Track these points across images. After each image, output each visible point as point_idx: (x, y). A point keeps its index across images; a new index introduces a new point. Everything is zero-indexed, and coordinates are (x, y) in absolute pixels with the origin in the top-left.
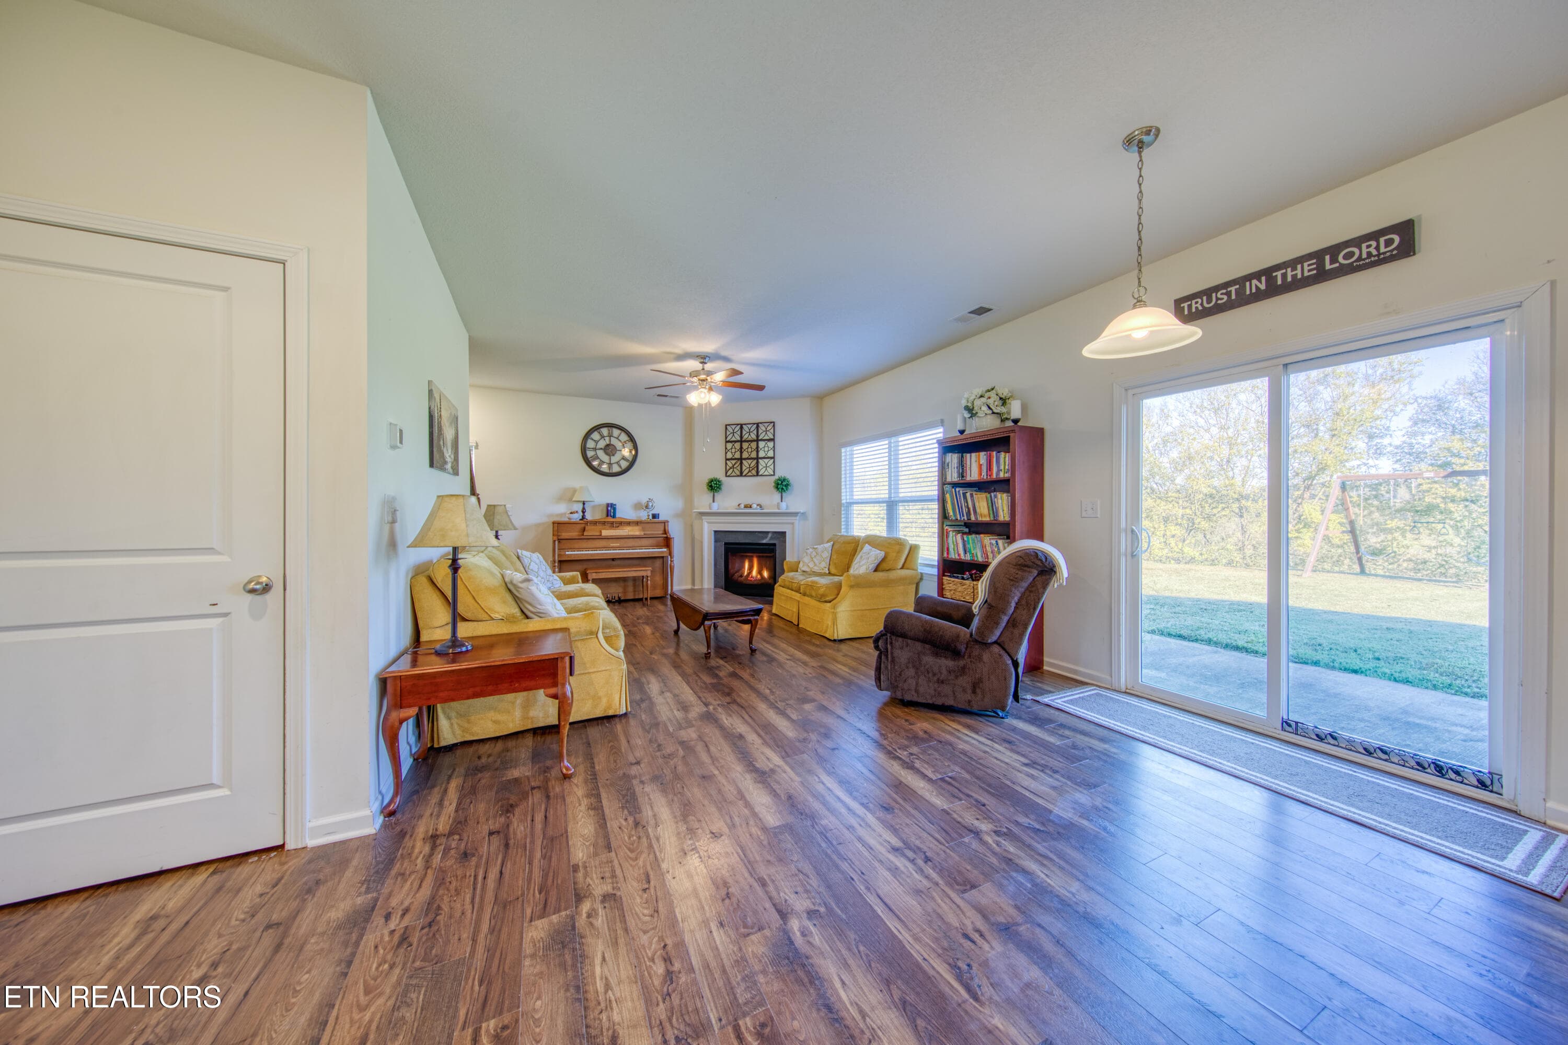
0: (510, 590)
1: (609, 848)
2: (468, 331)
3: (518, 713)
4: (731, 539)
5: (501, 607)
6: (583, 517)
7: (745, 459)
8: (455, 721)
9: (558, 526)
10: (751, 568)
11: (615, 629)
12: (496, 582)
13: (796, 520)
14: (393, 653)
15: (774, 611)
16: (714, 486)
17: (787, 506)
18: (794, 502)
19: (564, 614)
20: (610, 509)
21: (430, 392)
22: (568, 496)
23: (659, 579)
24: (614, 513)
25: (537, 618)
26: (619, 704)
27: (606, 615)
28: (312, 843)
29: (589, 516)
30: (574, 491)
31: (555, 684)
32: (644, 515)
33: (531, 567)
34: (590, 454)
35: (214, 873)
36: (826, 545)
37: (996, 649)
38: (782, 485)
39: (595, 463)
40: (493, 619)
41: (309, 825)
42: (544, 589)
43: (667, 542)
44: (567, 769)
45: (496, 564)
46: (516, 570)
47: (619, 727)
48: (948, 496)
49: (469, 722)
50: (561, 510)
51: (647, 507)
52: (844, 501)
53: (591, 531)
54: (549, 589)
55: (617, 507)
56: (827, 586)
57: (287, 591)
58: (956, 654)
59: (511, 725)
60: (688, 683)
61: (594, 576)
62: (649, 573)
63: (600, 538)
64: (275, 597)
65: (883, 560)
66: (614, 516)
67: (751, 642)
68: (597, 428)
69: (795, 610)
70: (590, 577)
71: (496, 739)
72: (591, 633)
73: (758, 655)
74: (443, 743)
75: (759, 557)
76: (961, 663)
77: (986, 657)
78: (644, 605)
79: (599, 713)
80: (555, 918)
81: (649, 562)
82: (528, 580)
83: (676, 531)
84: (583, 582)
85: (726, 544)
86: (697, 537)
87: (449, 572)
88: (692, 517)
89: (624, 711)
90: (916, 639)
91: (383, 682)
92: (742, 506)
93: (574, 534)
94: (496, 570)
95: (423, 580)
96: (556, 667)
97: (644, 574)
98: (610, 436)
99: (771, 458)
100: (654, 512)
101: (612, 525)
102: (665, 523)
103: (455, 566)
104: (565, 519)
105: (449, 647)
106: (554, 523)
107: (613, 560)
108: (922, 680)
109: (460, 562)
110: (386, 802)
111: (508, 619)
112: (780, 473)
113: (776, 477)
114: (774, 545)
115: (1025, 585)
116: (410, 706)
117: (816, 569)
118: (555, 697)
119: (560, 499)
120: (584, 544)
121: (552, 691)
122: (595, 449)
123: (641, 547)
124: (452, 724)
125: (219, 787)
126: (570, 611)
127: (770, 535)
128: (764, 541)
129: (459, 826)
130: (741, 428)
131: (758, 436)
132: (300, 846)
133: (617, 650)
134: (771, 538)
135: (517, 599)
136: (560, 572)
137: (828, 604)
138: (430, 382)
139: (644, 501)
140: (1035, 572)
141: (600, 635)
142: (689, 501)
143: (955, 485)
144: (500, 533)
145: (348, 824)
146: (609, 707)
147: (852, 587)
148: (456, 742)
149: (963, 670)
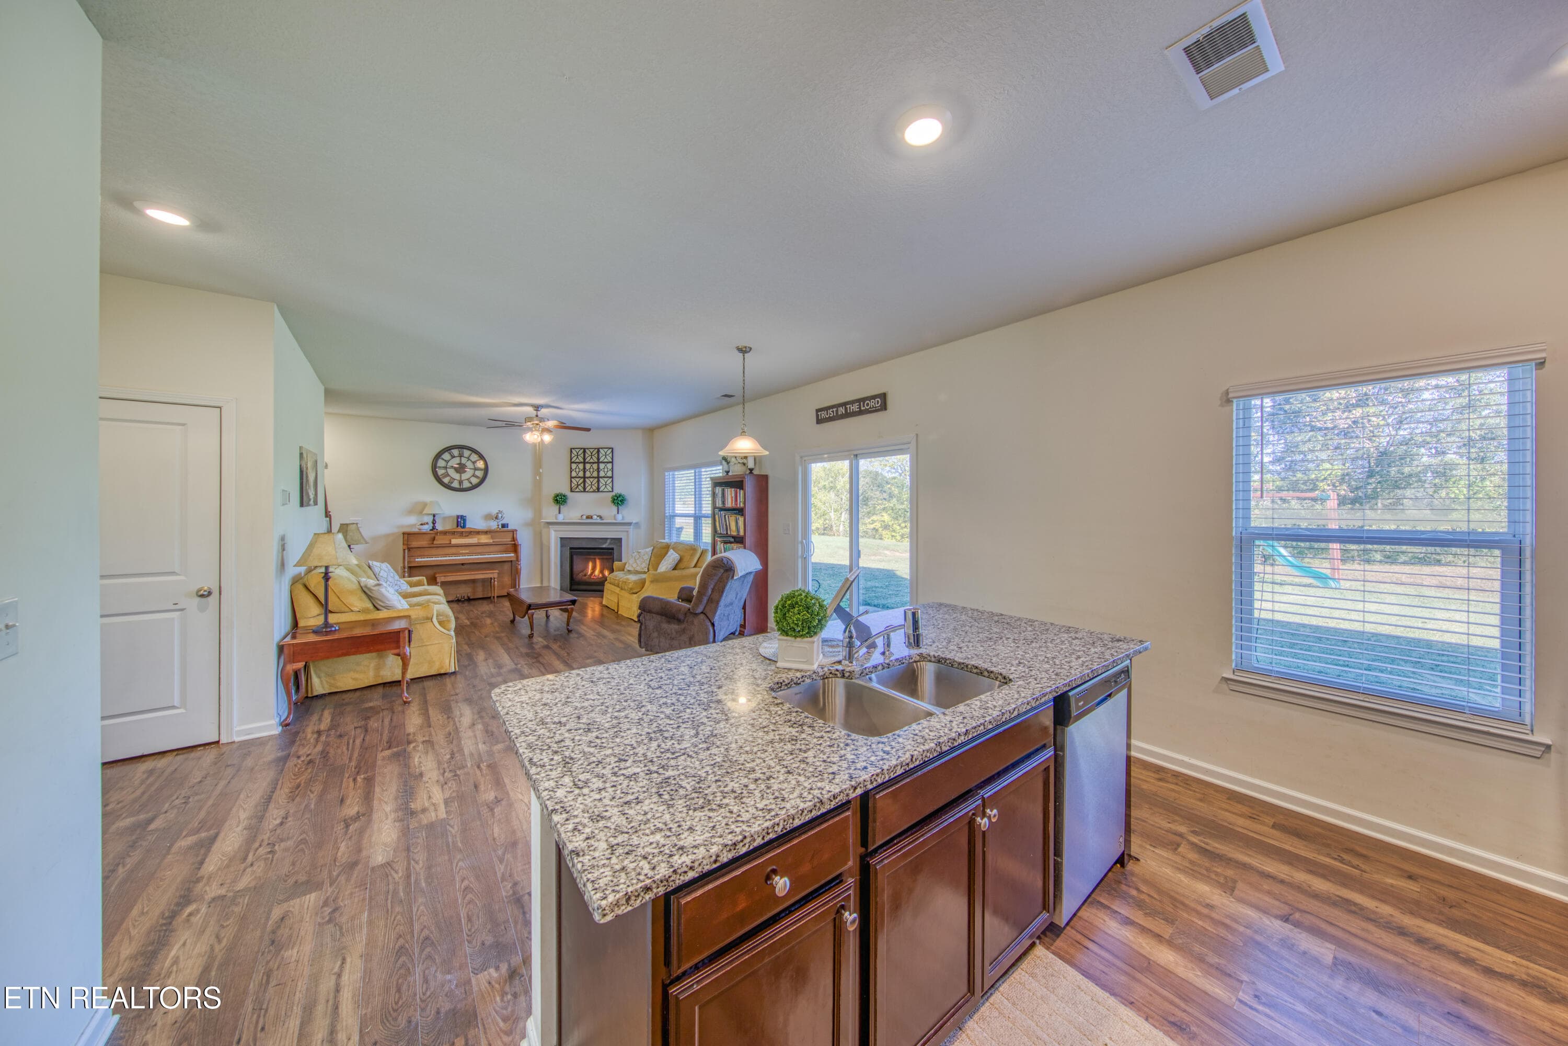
0: (364, 592)
1: (430, 726)
2: (322, 383)
3: (371, 673)
4: (576, 545)
5: (359, 603)
6: (434, 528)
7: (588, 478)
8: (323, 679)
9: (408, 536)
10: (594, 568)
11: (447, 616)
12: (355, 586)
13: (631, 528)
14: (283, 634)
15: (604, 603)
16: (560, 500)
17: (623, 517)
18: (629, 514)
19: (406, 606)
20: (461, 521)
21: (301, 454)
22: (419, 509)
23: (507, 580)
24: (465, 523)
25: (385, 610)
26: (450, 665)
27: (445, 608)
28: (237, 739)
29: (439, 527)
30: (425, 505)
31: (398, 647)
32: (494, 525)
33: (381, 574)
34: (440, 472)
35: (177, 755)
36: (648, 550)
37: (702, 616)
38: (619, 501)
39: (446, 480)
40: (352, 611)
41: (236, 729)
42: (391, 590)
43: (515, 548)
44: (406, 698)
45: (352, 573)
46: (369, 577)
47: (448, 681)
48: (717, 516)
49: (334, 679)
50: (411, 522)
51: (497, 518)
52: (667, 514)
53: (440, 540)
54: (397, 591)
55: (467, 519)
56: (635, 582)
57: (222, 596)
58: (679, 621)
59: (366, 681)
60: (508, 654)
61: (443, 579)
62: (496, 576)
63: (450, 546)
64: (213, 599)
65: (680, 561)
66: (464, 527)
67: (568, 625)
68: (448, 449)
69: (616, 601)
70: (438, 580)
71: (356, 690)
72: (427, 618)
73: (573, 635)
74: (315, 694)
75: (602, 560)
76: (683, 626)
77: (696, 622)
78: (491, 602)
79: (433, 672)
80: (395, 750)
81: (497, 565)
82: (379, 585)
83: (525, 539)
84: (429, 584)
85: (571, 548)
86: (545, 542)
87: (323, 582)
88: (539, 527)
89: (453, 670)
90: (657, 613)
91: (281, 649)
92: (584, 517)
93: (424, 543)
94: (353, 578)
95: (300, 586)
96: (399, 638)
97: (491, 576)
98: (461, 456)
99: (610, 477)
100: (504, 522)
101: (462, 535)
102: (514, 532)
103: (327, 577)
104: (415, 530)
105: (323, 628)
106: (404, 534)
107: (463, 564)
108: (662, 639)
109: (330, 574)
110: (282, 719)
111: (364, 611)
112: (617, 490)
113: (614, 494)
114: (612, 549)
115: (716, 578)
116: (299, 661)
117: (638, 569)
118: (398, 655)
119: (410, 512)
120: (434, 551)
121: (396, 651)
122: (446, 468)
123: (489, 553)
124: (321, 681)
125: (177, 708)
126: (411, 605)
127: (609, 541)
128: (604, 546)
129: (333, 726)
130: (584, 452)
131: (598, 459)
132: (230, 741)
133: (448, 630)
134: (610, 544)
135: (370, 597)
136: (410, 576)
137: (635, 595)
138: (301, 448)
139: (494, 512)
140: (722, 571)
141: (435, 620)
142: (538, 513)
143: (721, 509)
144: (352, 546)
145: (260, 729)
146: (442, 667)
147: (652, 582)
148: (324, 692)
149: (684, 631)
